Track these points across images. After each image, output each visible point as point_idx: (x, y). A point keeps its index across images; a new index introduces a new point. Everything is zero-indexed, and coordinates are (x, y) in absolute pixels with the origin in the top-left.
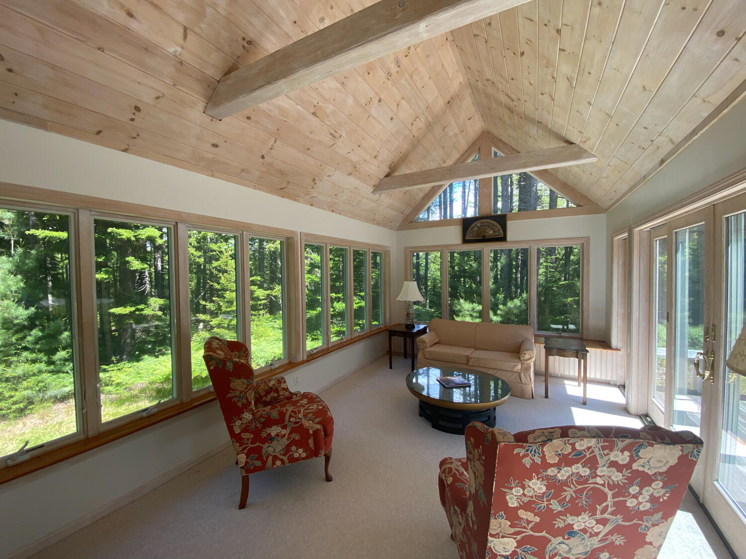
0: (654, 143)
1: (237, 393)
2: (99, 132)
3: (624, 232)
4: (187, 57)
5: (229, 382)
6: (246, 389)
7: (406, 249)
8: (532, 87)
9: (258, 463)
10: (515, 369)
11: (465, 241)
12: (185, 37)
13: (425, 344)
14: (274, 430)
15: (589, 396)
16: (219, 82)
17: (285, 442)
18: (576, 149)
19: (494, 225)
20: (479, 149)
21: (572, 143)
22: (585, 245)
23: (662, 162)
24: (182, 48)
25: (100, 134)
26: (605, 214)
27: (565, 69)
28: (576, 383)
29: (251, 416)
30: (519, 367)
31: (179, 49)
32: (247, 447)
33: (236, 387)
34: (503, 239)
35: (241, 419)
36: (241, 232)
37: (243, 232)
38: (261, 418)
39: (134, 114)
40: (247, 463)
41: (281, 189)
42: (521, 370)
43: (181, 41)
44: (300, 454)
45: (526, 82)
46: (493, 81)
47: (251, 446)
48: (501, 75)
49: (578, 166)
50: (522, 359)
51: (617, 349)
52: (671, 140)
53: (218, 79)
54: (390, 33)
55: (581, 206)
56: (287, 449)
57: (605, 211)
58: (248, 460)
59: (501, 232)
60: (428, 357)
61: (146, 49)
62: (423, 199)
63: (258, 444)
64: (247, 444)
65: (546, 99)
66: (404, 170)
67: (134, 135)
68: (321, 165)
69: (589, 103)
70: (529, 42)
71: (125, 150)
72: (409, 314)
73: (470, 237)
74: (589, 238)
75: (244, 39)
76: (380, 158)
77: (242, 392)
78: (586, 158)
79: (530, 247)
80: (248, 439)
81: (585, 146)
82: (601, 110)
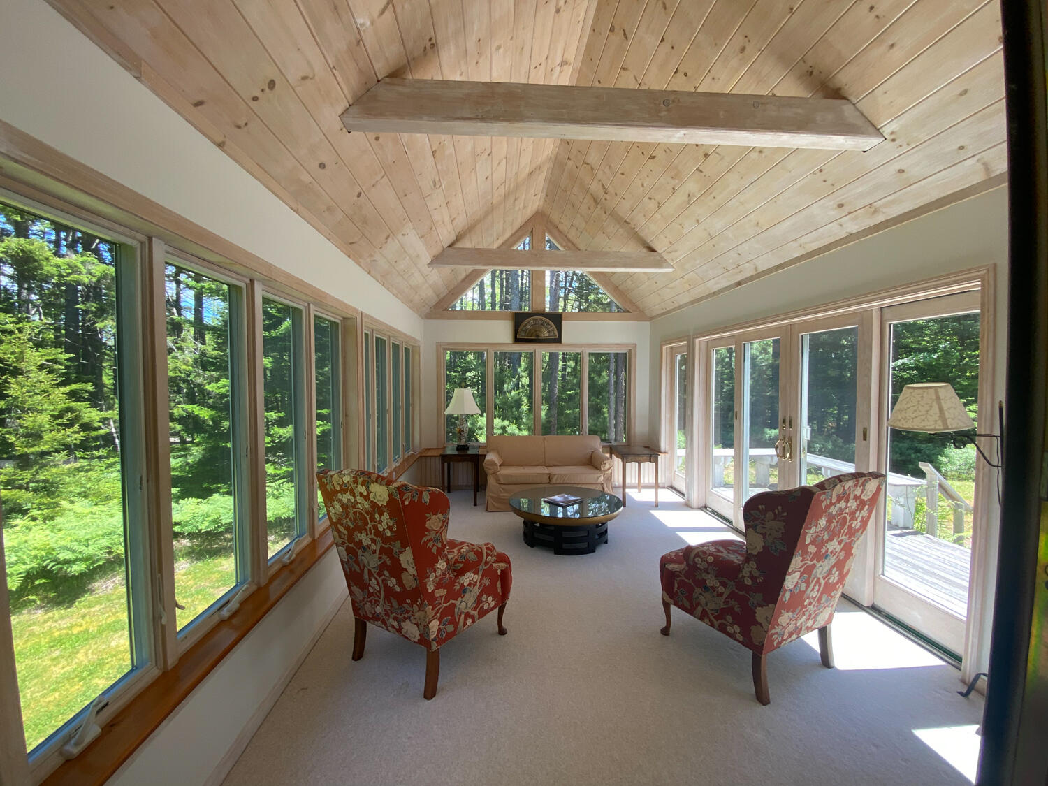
0: (739, 267)
1: (432, 535)
2: (199, 104)
3: (684, 341)
4: (369, 39)
5: (425, 520)
6: (441, 527)
7: (438, 344)
8: (642, 188)
9: (450, 628)
10: (599, 481)
11: (517, 340)
12: (382, 12)
13: (495, 467)
14: (468, 578)
15: (660, 500)
16: (378, 81)
17: (477, 590)
18: (658, 258)
19: (548, 324)
20: (532, 231)
21: (653, 250)
22: (633, 352)
23: (739, 284)
24: (372, 24)
25: (199, 107)
26: (648, 323)
27: (692, 186)
28: (637, 490)
29: (445, 564)
30: (602, 478)
31: (368, 23)
32: (440, 608)
33: (432, 526)
34: (558, 341)
35: (435, 571)
36: (307, 305)
37: (309, 304)
38: (457, 565)
39: (262, 90)
40: (439, 630)
41: (351, 243)
42: (604, 480)
43: (376, 13)
44: (489, 604)
45: (638, 182)
46: (593, 166)
47: (445, 605)
48: (610, 166)
49: (645, 273)
50: (602, 469)
51: (665, 453)
52: (756, 269)
53: (380, 78)
54: (652, 126)
55: (629, 312)
56: (479, 600)
57: (651, 318)
58: (441, 626)
59: (556, 332)
60: (502, 482)
61: (336, 7)
62: (463, 281)
63: (451, 601)
64: (441, 604)
65: (652, 205)
66: (467, 244)
67: (241, 123)
68: (404, 220)
69: (698, 221)
70: (667, 150)
71: (221, 145)
72: (463, 431)
73: (522, 336)
74: (636, 345)
75: (430, 40)
76: (455, 223)
77: (437, 532)
78: (665, 268)
79: (583, 351)
80: (441, 597)
81: (665, 256)
82: (706, 230)
